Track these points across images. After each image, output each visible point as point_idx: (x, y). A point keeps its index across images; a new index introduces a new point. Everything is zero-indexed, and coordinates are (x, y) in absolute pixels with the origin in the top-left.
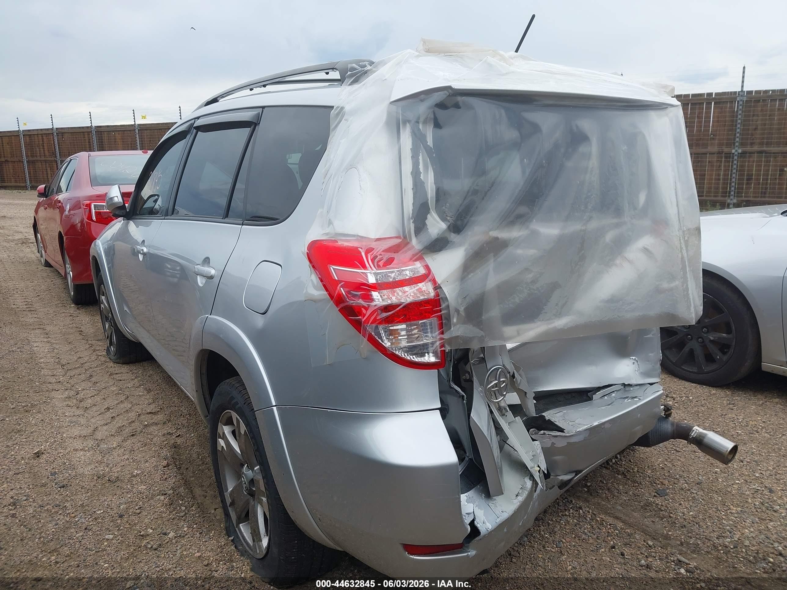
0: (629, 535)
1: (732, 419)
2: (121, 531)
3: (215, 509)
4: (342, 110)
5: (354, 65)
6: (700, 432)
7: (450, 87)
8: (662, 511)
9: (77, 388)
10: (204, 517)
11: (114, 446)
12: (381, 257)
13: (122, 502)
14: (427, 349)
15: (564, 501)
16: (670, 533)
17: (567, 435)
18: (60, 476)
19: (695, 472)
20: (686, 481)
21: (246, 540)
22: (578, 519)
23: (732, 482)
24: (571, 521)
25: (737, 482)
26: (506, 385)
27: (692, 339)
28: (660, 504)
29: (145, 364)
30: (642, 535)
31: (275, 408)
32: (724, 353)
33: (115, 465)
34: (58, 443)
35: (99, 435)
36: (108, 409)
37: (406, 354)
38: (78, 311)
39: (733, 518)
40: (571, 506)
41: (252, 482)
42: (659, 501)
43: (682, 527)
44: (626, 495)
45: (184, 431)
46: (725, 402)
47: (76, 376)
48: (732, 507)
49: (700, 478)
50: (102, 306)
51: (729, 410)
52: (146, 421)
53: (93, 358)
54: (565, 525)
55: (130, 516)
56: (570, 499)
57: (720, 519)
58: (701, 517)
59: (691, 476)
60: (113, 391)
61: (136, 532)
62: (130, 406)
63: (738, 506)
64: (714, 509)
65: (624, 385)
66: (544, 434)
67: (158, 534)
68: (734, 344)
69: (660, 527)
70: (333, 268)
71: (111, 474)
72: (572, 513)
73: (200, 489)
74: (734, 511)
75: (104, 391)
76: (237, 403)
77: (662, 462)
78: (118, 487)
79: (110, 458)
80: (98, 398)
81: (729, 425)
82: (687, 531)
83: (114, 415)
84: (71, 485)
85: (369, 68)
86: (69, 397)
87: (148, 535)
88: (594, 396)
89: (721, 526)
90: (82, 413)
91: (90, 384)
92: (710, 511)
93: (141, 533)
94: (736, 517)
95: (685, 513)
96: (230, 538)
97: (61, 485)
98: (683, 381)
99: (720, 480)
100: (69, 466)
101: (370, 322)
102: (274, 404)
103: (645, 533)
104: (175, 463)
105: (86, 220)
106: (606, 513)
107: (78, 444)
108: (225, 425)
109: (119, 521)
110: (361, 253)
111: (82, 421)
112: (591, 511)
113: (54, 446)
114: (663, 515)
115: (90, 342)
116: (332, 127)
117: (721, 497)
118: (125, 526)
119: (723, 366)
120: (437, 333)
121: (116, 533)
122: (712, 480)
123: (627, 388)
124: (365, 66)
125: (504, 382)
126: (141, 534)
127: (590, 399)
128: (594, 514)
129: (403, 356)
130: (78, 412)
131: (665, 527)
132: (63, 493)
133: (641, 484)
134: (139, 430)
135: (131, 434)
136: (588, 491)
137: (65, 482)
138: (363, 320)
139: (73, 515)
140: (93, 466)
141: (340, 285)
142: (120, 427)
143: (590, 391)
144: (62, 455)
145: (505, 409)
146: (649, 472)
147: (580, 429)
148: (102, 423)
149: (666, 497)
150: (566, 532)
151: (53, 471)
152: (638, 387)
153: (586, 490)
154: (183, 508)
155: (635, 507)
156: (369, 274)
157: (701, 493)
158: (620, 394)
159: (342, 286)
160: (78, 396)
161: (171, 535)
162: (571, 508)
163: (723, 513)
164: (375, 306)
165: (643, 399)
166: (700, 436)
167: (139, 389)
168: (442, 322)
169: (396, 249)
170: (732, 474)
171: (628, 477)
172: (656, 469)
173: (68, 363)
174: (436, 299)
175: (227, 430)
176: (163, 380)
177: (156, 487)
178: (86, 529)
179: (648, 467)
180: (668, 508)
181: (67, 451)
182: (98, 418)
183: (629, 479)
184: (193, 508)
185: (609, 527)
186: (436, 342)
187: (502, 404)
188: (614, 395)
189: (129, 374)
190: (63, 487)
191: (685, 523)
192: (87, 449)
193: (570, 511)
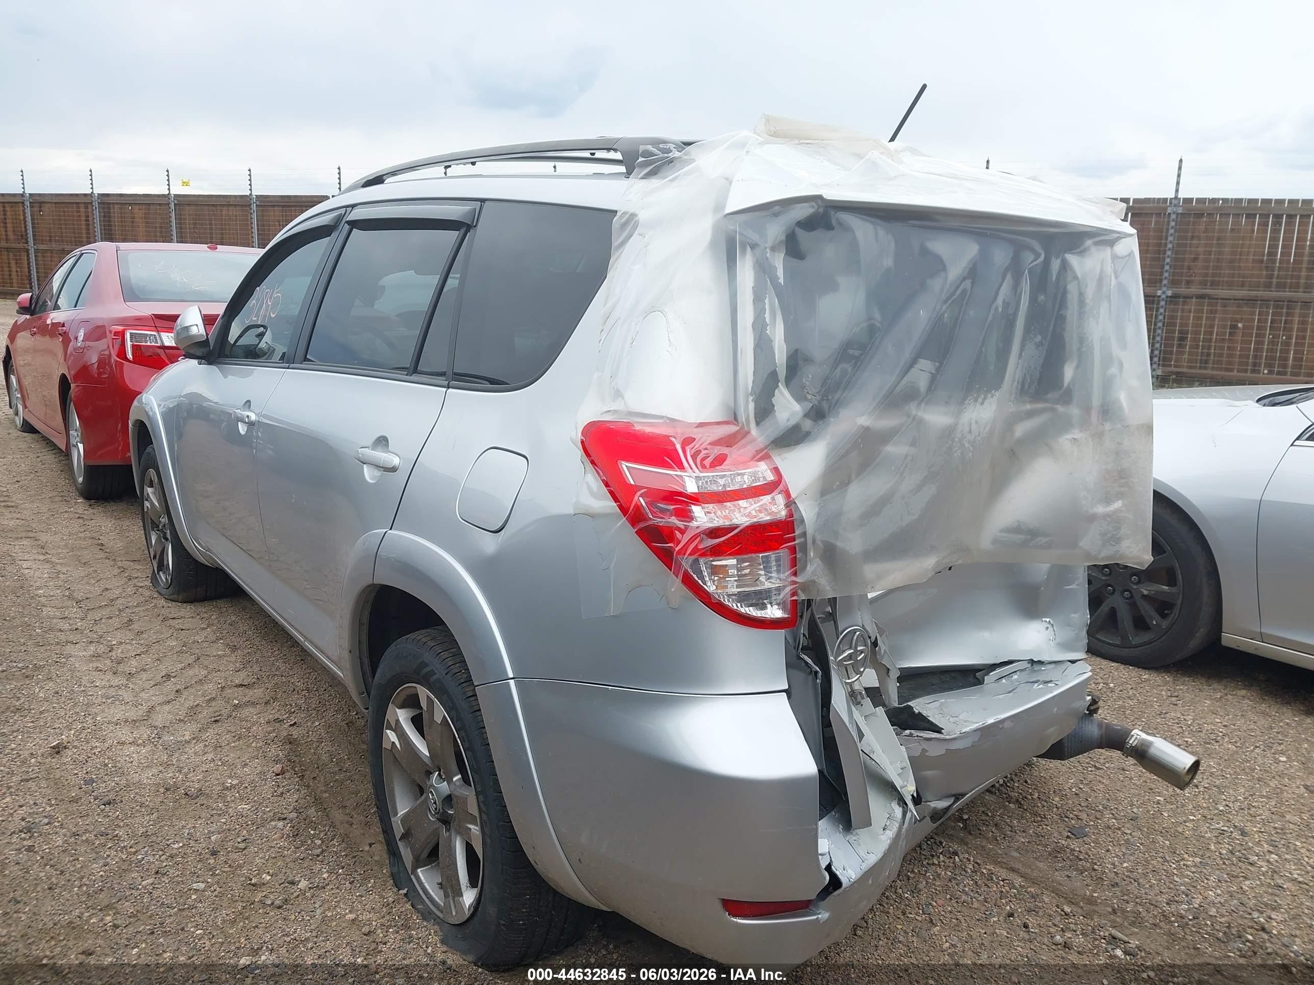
0: (1033, 897)
1: (1177, 721)
2: (219, 877)
3: (370, 845)
4: (633, 219)
5: (650, 148)
6: (1143, 740)
7: (820, 197)
8: (1081, 860)
9: (109, 641)
10: (355, 857)
11: (187, 738)
12: (706, 451)
13: (212, 829)
14: (770, 597)
15: (929, 842)
16: (1095, 895)
17: (947, 737)
18: (101, 785)
19: (1126, 802)
20: (1113, 814)
21: (430, 894)
22: (953, 871)
23: (1184, 818)
24: (943, 873)
25: (1192, 818)
26: (865, 657)
27: (1113, 593)
28: (1078, 849)
29: (220, 603)
30: (1053, 897)
31: (512, 682)
32: (1164, 616)
33: (192, 770)
34: (89, 730)
35: (159, 719)
36: (168, 676)
37: (739, 605)
38: (91, 511)
39: (1189, 873)
40: (941, 851)
41: (449, 800)
42: (1075, 844)
43: (1113, 886)
44: (1024, 834)
45: (302, 716)
46: (1164, 693)
47: (104, 621)
48: (1186, 856)
49: (1135, 810)
50: (147, 504)
51: (1171, 706)
52: (235, 698)
53: (130, 590)
54: (934, 879)
55: (229, 852)
56: (938, 839)
57: (1170, 875)
58: (1140, 871)
59: (1121, 808)
60: (172, 648)
61: (244, 879)
62: (204, 672)
63: (1195, 855)
64: (1159, 859)
65: (1032, 662)
66: (911, 735)
67: (280, 882)
68: (1179, 602)
69: (1079, 884)
70: (625, 466)
71: (188, 784)
72: (943, 861)
73: (340, 811)
74: (1189, 863)
75: (157, 647)
76: (432, 673)
77: (1076, 785)
78: (203, 805)
79: (182, 758)
80: (147, 659)
81: (1173, 729)
82: (1121, 892)
83: (179, 687)
84: (122, 802)
85: (677, 154)
86: (97, 656)
87: (264, 884)
88: (986, 677)
89: (1172, 886)
90: (124, 682)
91: (130, 635)
92: (1154, 862)
93: (251, 880)
94: (1193, 873)
95: (1117, 863)
96: (401, 892)
97: (106, 799)
98: (1098, 659)
99: (1166, 815)
100: (113, 769)
101: (688, 553)
102: (511, 675)
103: (1056, 894)
104: (293, 768)
105: (114, 358)
106: (996, 863)
107: (124, 733)
108: (400, 707)
109: (212, 861)
110: (674, 445)
111: (127, 695)
112: (972, 859)
113: (83, 735)
114: (1083, 866)
115: (120, 564)
116: (615, 244)
117: (1169, 841)
118: (224, 869)
119: (1161, 637)
120: (787, 573)
121: (209, 880)
122: (1152, 814)
123: (1036, 667)
124: (669, 151)
125: (862, 652)
126: (253, 881)
127: (980, 682)
128: (977, 863)
129: (736, 608)
130: (116, 681)
131: (1087, 885)
132: (110, 814)
133: (1045, 818)
134: (225, 712)
135: (213, 720)
136: (965, 828)
137: (111, 796)
138: (677, 549)
139: (133, 850)
140: (155, 771)
141: (639, 493)
142: (192, 708)
143: (980, 670)
144: (100, 752)
145: (861, 693)
146: (1057, 799)
147: (967, 729)
148: (161, 699)
149: (1084, 838)
150: (936, 890)
151: (88, 777)
152: (1053, 666)
153: (962, 825)
154: (319, 842)
155: (1038, 854)
156: (686, 479)
157: (1137, 834)
158: (1024, 676)
159: (641, 496)
160: (113, 653)
161: (303, 884)
162: (941, 853)
163: (1174, 866)
164: (697, 527)
165: (1062, 686)
166: (1142, 744)
167: (216, 645)
168: (796, 557)
169: (729, 441)
170: (1183, 806)
171: (1025, 807)
172: (1066, 795)
173: (87, 599)
174: (788, 522)
175: (403, 716)
176: (255, 631)
177: (267, 807)
178: (157, 873)
179: (1054, 792)
180: (1089, 856)
181: (107, 745)
182: (151, 692)
183: (1026, 810)
184: (335, 842)
185: (1002, 883)
186: (784, 587)
187: (857, 687)
188: (1016, 677)
189: (194, 620)
190: (109, 804)
191: (1117, 880)
192: (141, 741)
193: (939, 857)
